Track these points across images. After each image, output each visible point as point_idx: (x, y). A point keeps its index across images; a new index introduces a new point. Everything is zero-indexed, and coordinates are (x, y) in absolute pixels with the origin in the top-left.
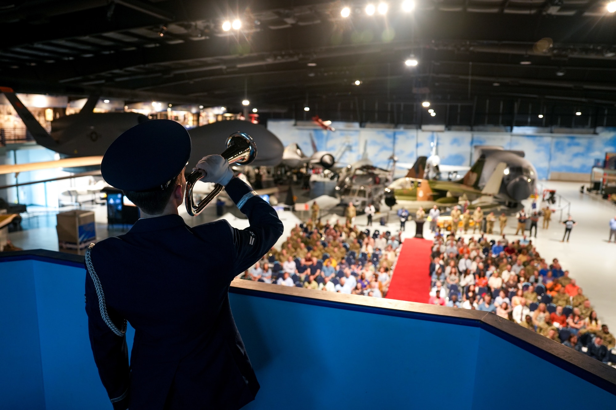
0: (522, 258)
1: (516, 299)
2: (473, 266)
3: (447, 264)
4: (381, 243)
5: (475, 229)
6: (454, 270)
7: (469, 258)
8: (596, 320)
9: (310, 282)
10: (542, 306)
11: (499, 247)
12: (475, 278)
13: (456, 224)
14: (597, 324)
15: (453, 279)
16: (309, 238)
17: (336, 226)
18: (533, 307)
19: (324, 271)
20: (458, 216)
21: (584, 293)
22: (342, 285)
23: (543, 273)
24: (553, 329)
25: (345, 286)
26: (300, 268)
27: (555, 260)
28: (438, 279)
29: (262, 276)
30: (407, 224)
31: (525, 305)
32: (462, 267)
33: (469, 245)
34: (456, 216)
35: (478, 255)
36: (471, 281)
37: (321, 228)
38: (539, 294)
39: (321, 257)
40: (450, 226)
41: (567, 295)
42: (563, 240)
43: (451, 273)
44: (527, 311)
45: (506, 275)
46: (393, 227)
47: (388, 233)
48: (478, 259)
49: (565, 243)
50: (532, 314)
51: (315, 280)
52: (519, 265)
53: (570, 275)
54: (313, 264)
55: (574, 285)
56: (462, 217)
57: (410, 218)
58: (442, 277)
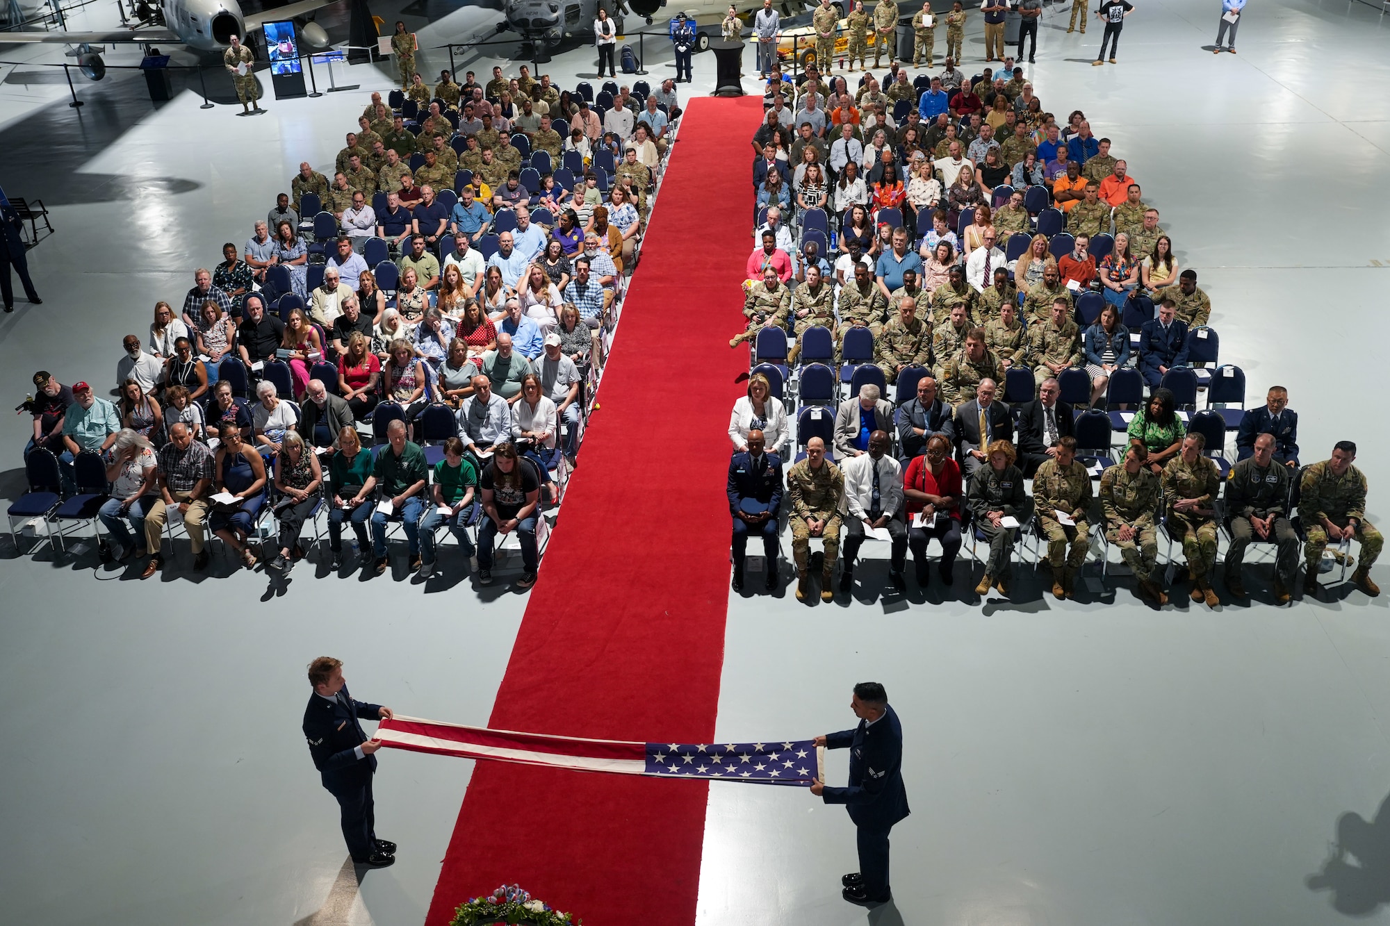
0: (996, 119)
1: (973, 232)
2: (868, 157)
3: (798, 157)
4: (619, 120)
5: (879, 54)
6: (813, 172)
7: (856, 134)
8: (1168, 258)
9: (416, 257)
10: (1039, 240)
11: (937, 95)
12: (870, 189)
13: (826, 43)
14: (1169, 268)
15: (811, 199)
16: (415, 130)
17: (494, 85)
18: (1015, 248)
19: (458, 221)
20: (833, 21)
21: (1144, 195)
22: (505, 255)
23: (1046, 152)
24: (1062, 301)
25: (516, 255)
26: (389, 219)
27: (1077, 117)
28: (773, 201)
29: (281, 259)
30: (696, 60)
31: (994, 243)
32: (838, 162)
33: (859, 99)
34: (825, 21)
35: (883, 126)
36: (860, 196)
37: (453, 98)
38: (1032, 211)
39: (451, 182)
40: (811, 51)
41: (1103, 204)
42: (1101, 58)
43: (807, 180)
44: (999, 260)
45: (950, 169)
46: (657, 74)
47: (642, 88)
48: (881, 133)
49: (1106, 65)
50: (1013, 266)
51: (431, 247)
52: (986, 140)
53: (1113, 151)
54: (424, 204)
55: (1121, 177)
56: (843, 23)
57: (704, 41)
58: (784, 194)
